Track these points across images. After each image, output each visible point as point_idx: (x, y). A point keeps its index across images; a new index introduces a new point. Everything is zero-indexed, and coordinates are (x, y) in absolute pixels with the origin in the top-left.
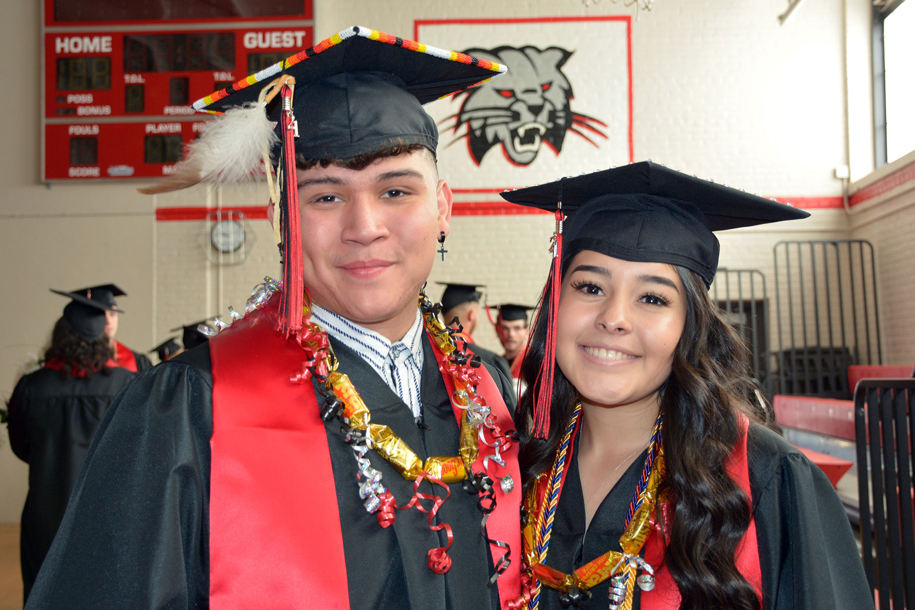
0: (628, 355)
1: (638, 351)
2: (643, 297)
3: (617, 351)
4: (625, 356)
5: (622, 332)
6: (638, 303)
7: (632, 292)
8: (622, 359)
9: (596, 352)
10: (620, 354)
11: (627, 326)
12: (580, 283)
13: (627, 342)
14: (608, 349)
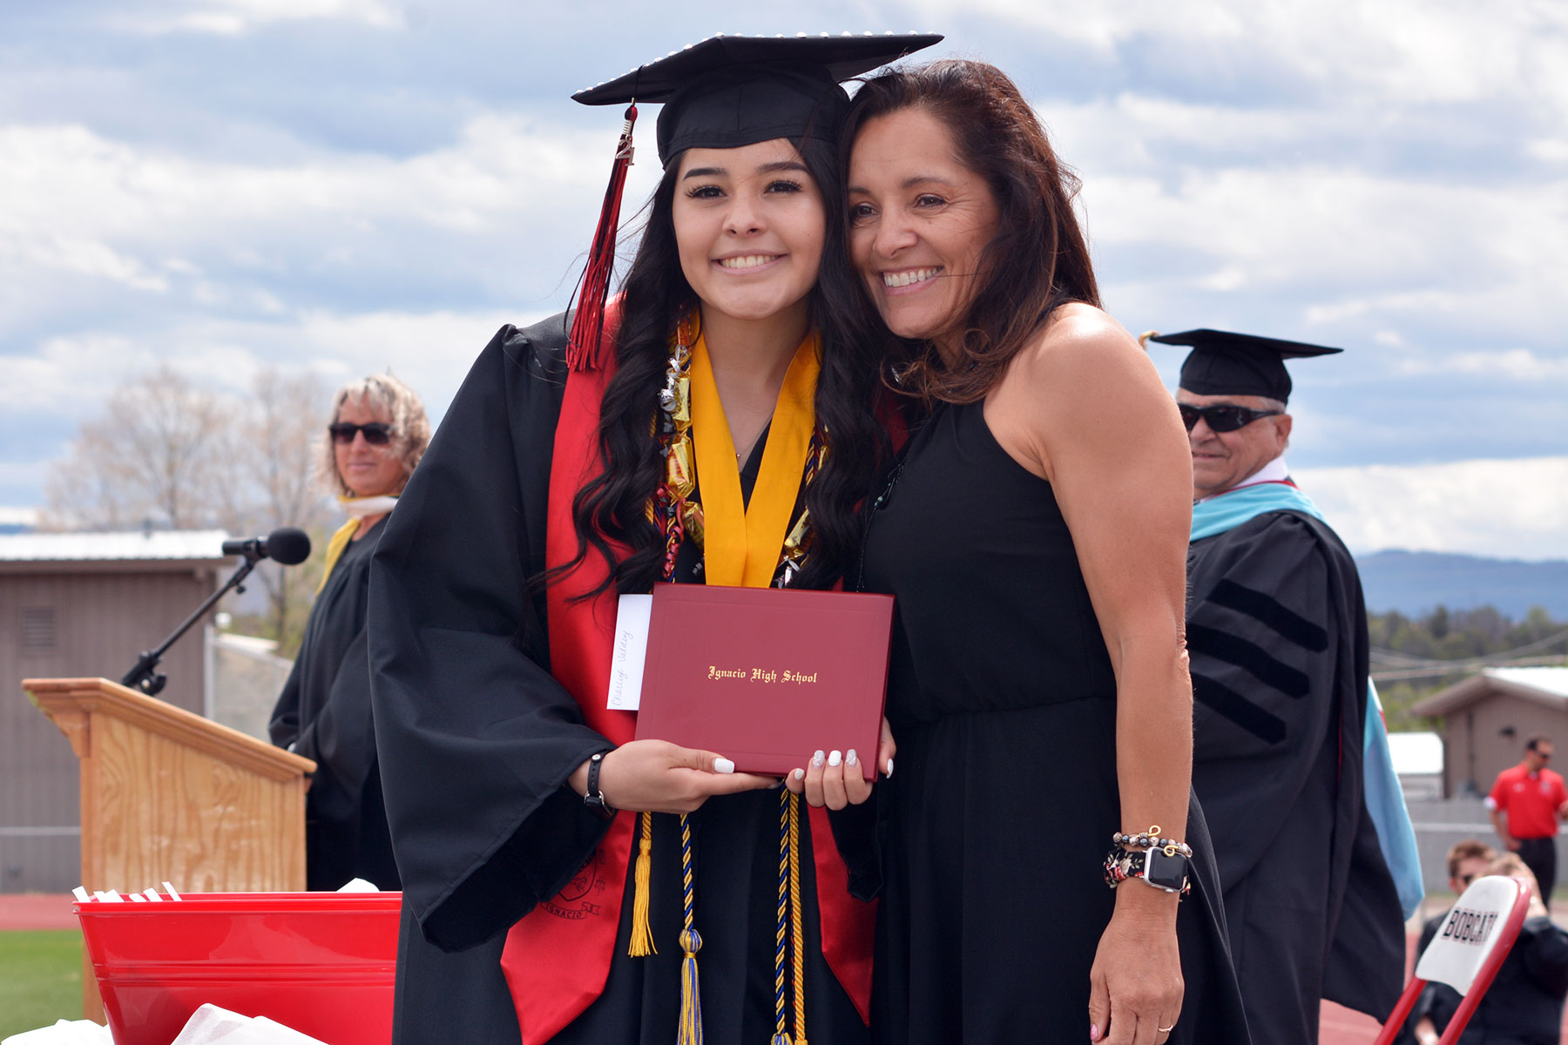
0: (770, 257)
1: (780, 250)
2: (771, 187)
3: (756, 255)
4: (767, 259)
5: (756, 233)
6: (766, 195)
8: (765, 263)
9: (733, 263)
10: (760, 260)
11: (759, 224)
12: (695, 190)
13: (767, 243)
14: (745, 255)
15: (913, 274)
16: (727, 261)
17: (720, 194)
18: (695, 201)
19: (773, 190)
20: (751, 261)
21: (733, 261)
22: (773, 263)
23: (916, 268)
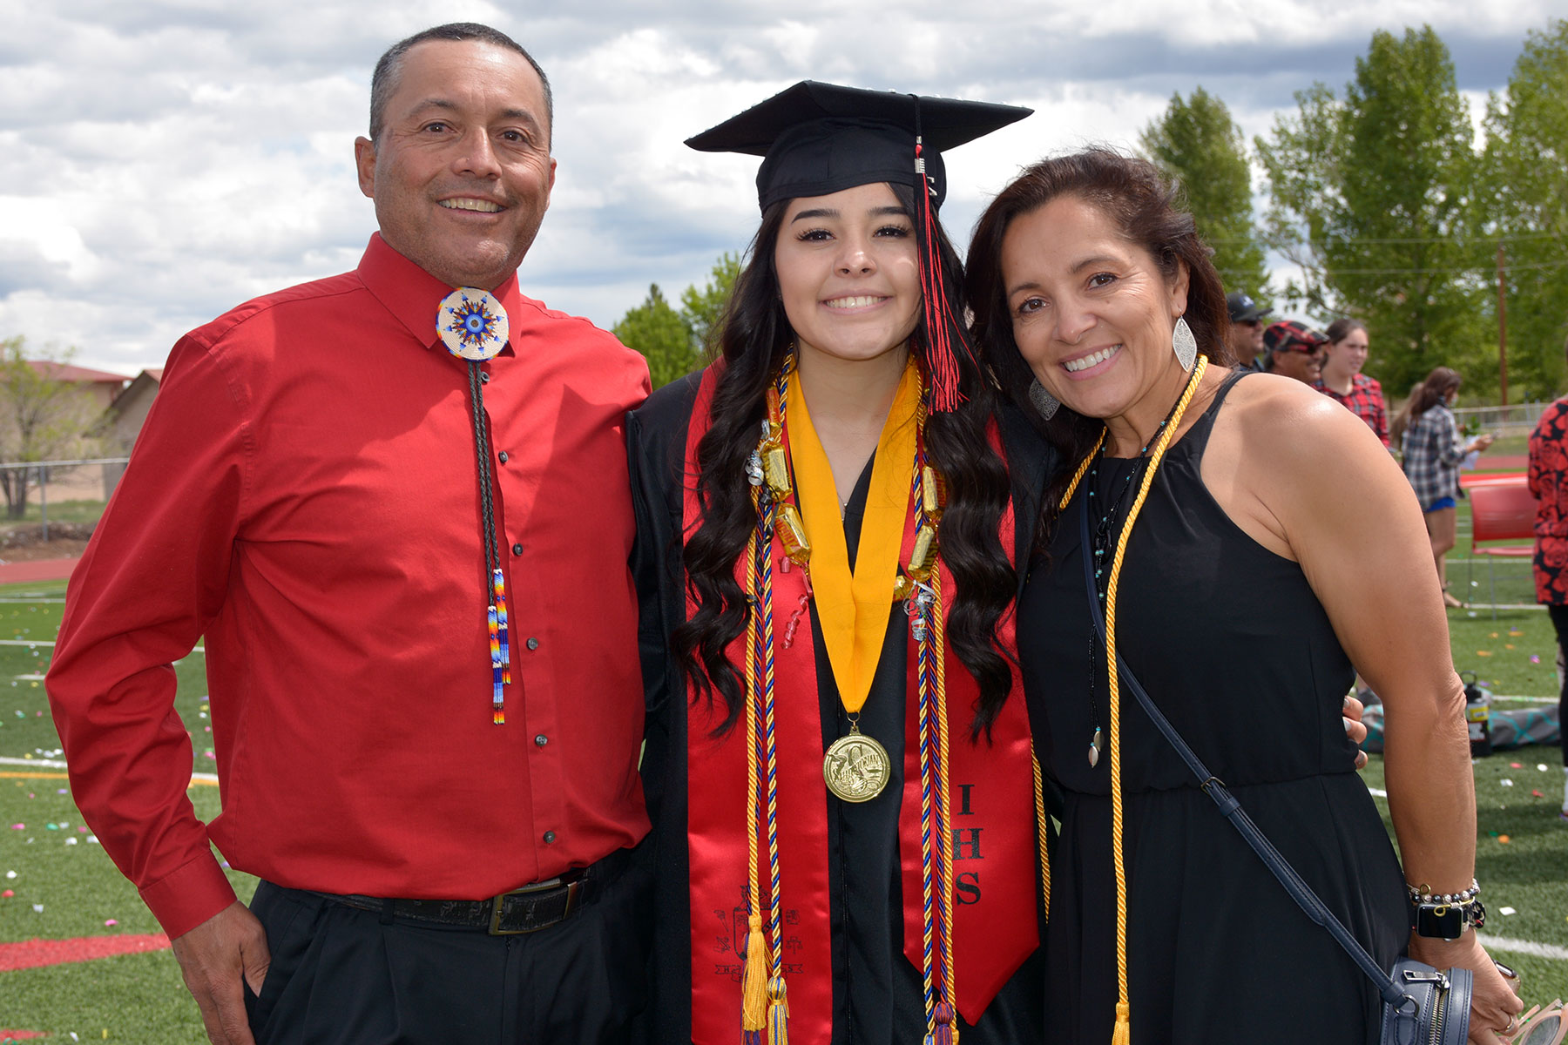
0: (878, 298)
1: (888, 292)
2: (879, 232)
3: (866, 295)
4: (876, 299)
5: (868, 273)
6: (874, 239)
7: (865, 229)
8: (873, 304)
9: (842, 302)
10: (869, 300)
11: (872, 265)
12: (805, 233)
13: (874, 284)
14: (855, 296)
15: (1098, 354)
16: (836, 301)
17: (828, 237)
18: (804, 243)
19: (880, 234)
20: (861, 301)
21: (842, 301)
22: (883, 303)
23: (1100, 349)
